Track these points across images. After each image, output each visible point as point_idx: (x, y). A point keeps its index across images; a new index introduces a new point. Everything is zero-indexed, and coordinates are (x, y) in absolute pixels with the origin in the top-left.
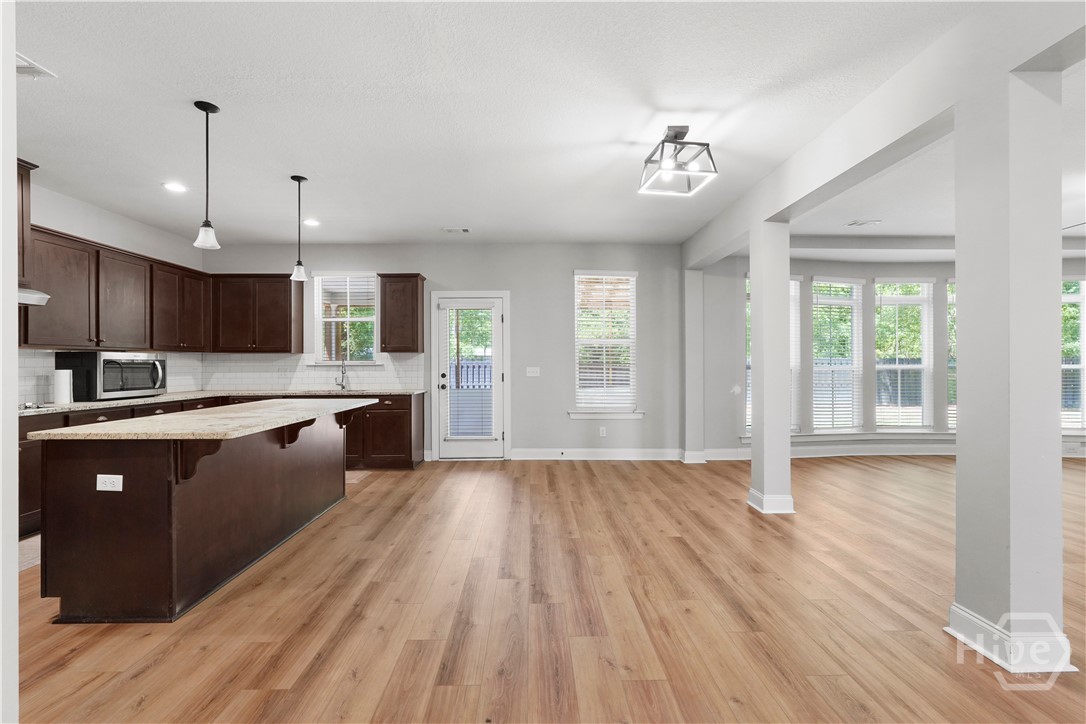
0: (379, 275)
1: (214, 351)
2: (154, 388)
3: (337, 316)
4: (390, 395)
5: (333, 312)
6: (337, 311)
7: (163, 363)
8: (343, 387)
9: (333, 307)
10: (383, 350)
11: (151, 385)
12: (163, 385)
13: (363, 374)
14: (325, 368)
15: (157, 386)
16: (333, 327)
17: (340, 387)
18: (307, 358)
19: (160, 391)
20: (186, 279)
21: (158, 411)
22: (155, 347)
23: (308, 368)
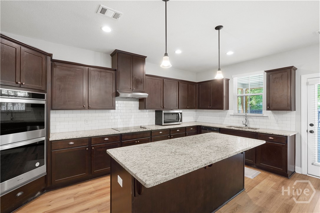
0: (266, 71)
1: (198, 109)
2: (178, 122)
3: (246, 93)
4: (272, 134)
5: (244, 92)
6: (245, 91)
7: (181, 113)
8: (246, 126)
9: (244, 89)
10: (268, 109)
11: (178, 121)
12: (181, 121)
13: (256, 120)
14: (238, 116)
15: (179, 121)
16: (244, 98)
17: (245, 126)
18: (230, 112)
19: (180, 123)
20: (189, 85)
21: (178, 130)
22: (179, 108)
23: (231, 116)
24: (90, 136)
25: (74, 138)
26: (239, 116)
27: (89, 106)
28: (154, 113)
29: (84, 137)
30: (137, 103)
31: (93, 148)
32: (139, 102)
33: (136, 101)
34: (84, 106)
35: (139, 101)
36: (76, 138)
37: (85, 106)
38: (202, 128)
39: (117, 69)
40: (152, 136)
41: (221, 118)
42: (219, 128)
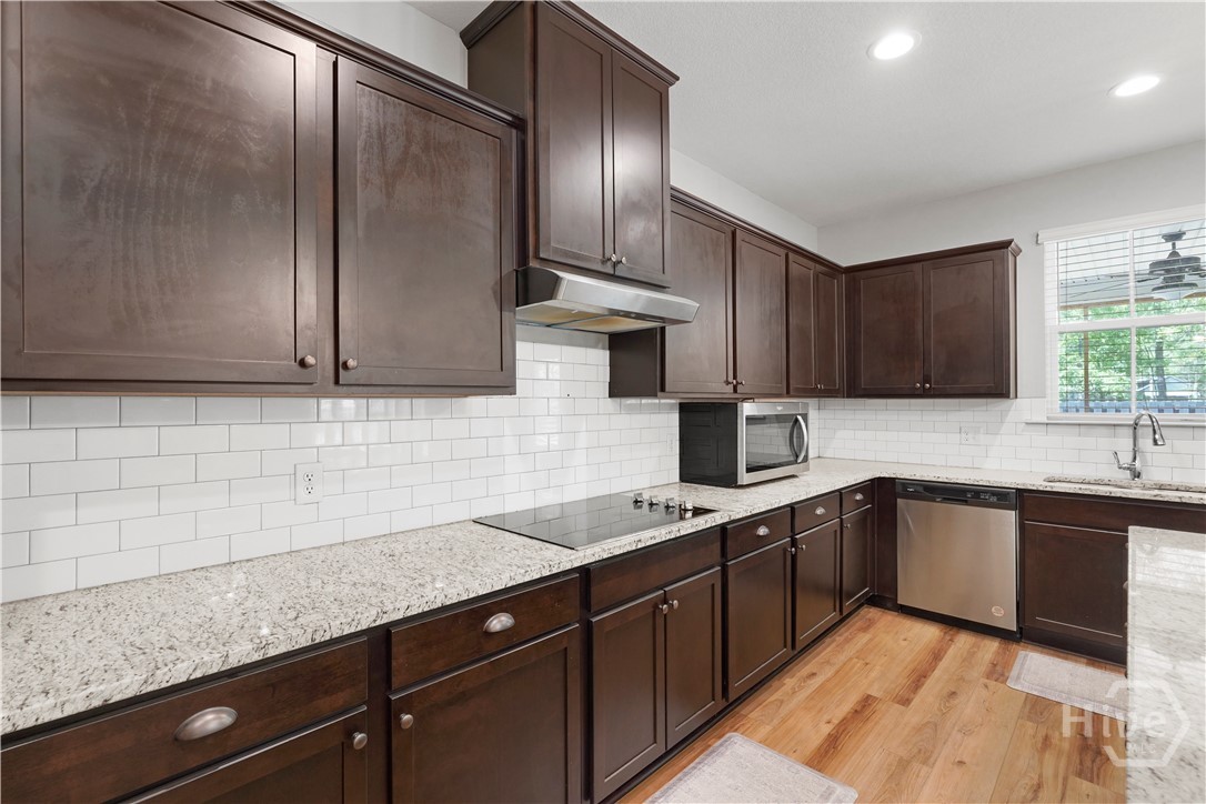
2: (796, 463)
7: (805, 417)
8: (1136, 475)
11: (793, 458)
12: (806, 458)
15: (800, 460)
17: (1129, 474)
21: (820, 511)
22: (792, 393)
23: (1031, 427)
24: (385, 620)
25: (233, 662)
26: (1083, 429)
27: (339, 366)
28: (674, 419)
29: (333, 641)
30: (599, 359)
31: (406, 717)
32: (608, 352)
33: (595, 346)
34: (302, 363)
35: (611, 348)
36: (256, 657)
37: (310, 360)
38: (899, 489)
39: (528, 113)
40: (729, 557)
41: (970, 436)
42: (1017, 489)
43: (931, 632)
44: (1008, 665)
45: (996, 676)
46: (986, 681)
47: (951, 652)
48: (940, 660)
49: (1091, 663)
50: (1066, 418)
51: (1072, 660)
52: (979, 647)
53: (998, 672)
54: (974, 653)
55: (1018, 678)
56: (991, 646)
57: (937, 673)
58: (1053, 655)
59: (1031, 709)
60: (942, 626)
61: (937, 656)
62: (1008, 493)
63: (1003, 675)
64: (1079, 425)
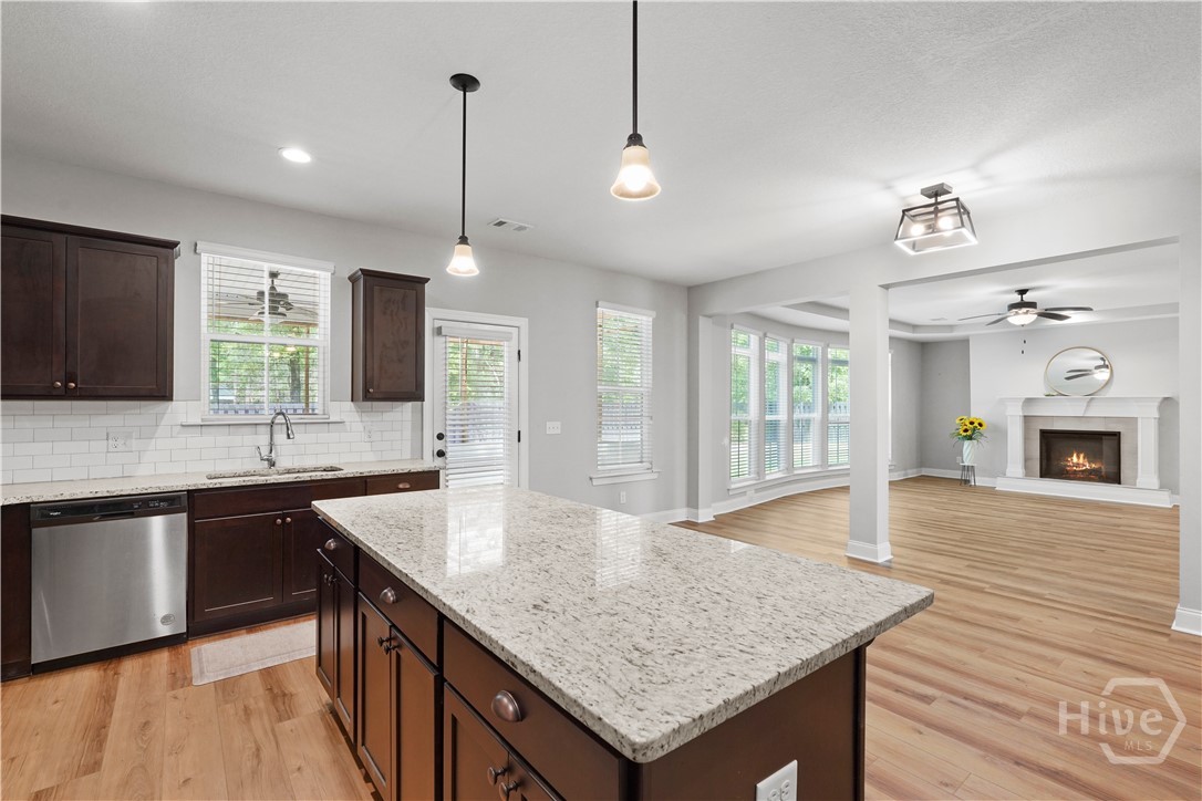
0: (363, 271)
4: (408, 474)
8: (272, 464)
17: (265, 465)
23: (186, 429)
38: (35, 516)
41: (120, 442)
42: (188, 491)
43: (88, 676)
44: (186, 667)
45: (179, 683)
46: (173, 692)
47: (122, 684)
48: (114, 700)
49: (250, 631)
50: (218, 420)
51: (234, 636)
52: (150, 666)
53: (180, 678)
54: (148, 673)
55: (202, 673)
56: (162, 658)
57: (117, 715)
58: (219, 639)
59: (223, 693)
60: (98, 665)
61: (107, 698)
62: (179, 497)
63: (185, 678)
64: (229, 425)
